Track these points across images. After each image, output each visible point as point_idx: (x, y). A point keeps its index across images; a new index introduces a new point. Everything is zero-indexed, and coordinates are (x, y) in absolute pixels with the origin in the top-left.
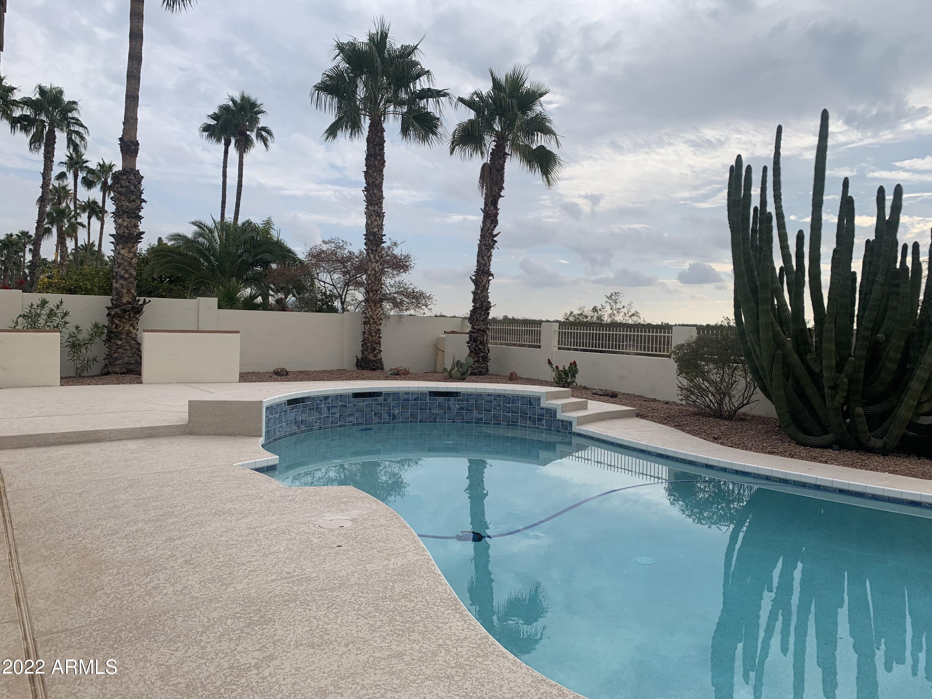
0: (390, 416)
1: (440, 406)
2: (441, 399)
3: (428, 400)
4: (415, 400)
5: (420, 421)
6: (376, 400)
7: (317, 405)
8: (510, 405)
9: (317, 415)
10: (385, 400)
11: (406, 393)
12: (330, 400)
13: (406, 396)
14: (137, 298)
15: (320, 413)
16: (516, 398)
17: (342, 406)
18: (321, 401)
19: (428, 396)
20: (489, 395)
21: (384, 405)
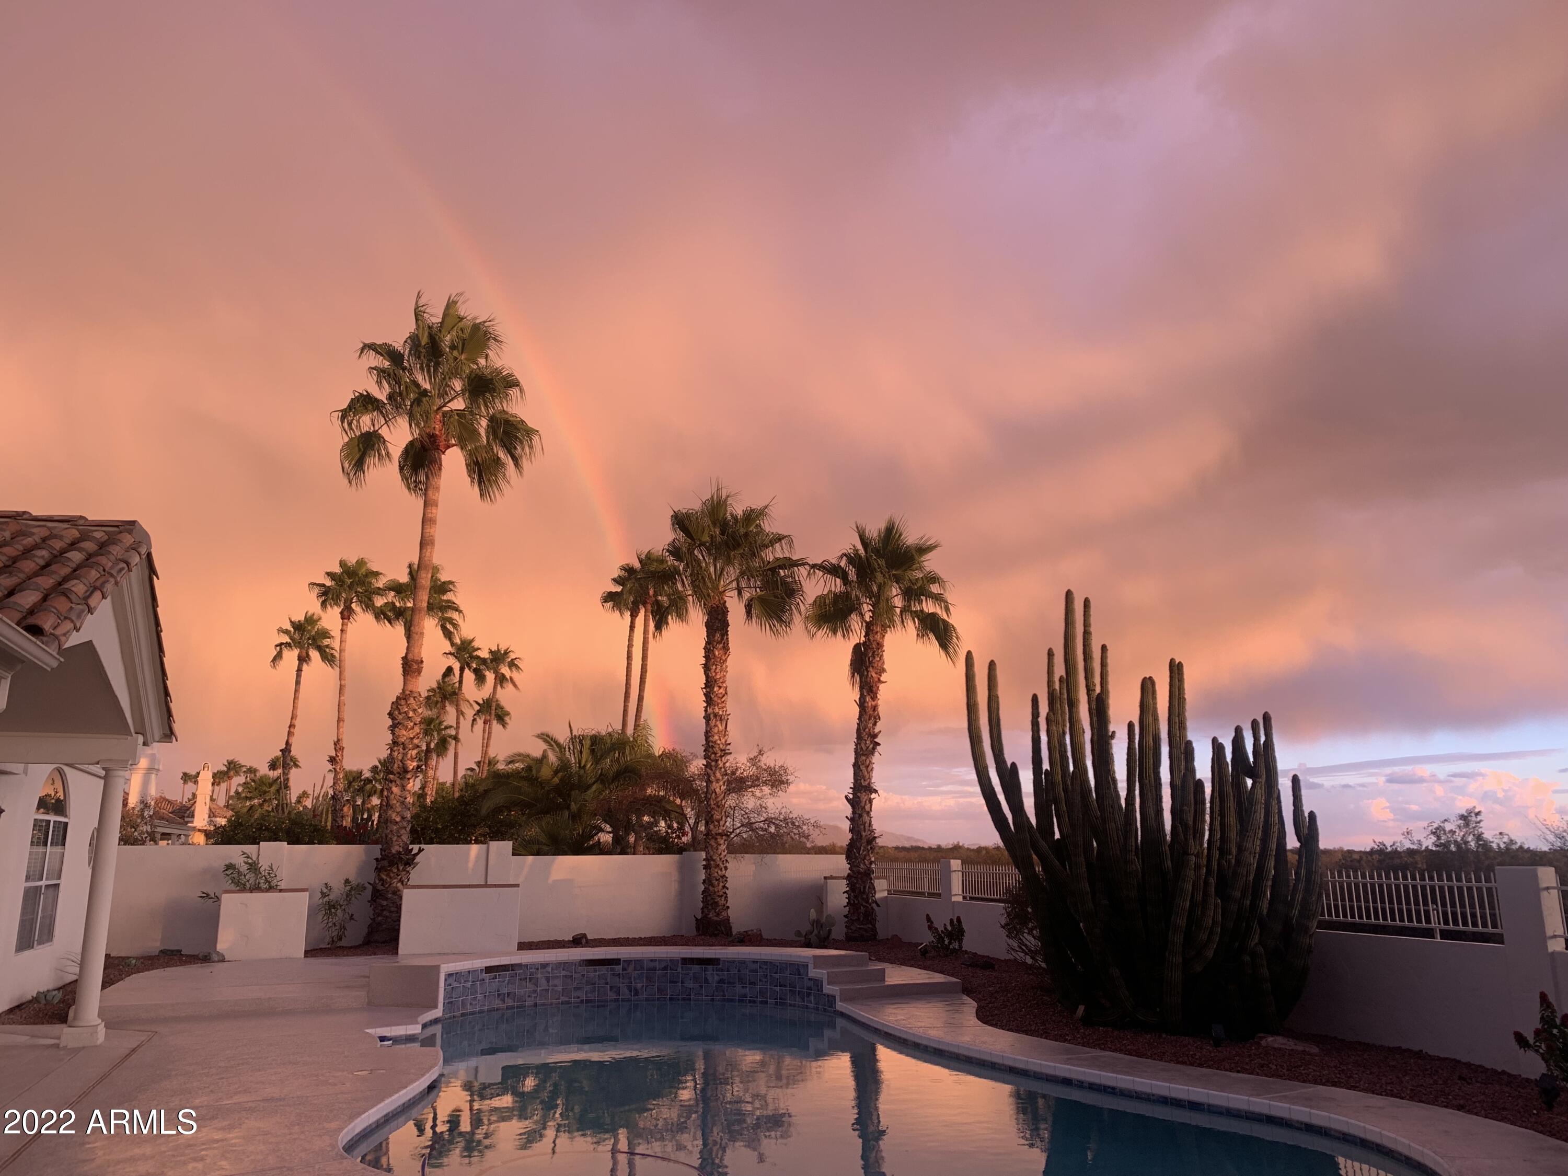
0: (630, 991)
1: (696, 979)
2: (696, 968)
3: (679, 970)
4: (665, 968)
5: (671, 999)
6: (612, 970)
7: (532, 974)
8: (777, 976)
9: (531, 987)
10: (624, 969)
11: (652, 960)
12: (549, 969)
13: (653, 964)
14: (411, 847)
15: (536, 985)
16: (784, 965)
17: (566, 976)
18: (538, 969)
19: (680, 965)
20: (754, 962)
21: (623, 976)
